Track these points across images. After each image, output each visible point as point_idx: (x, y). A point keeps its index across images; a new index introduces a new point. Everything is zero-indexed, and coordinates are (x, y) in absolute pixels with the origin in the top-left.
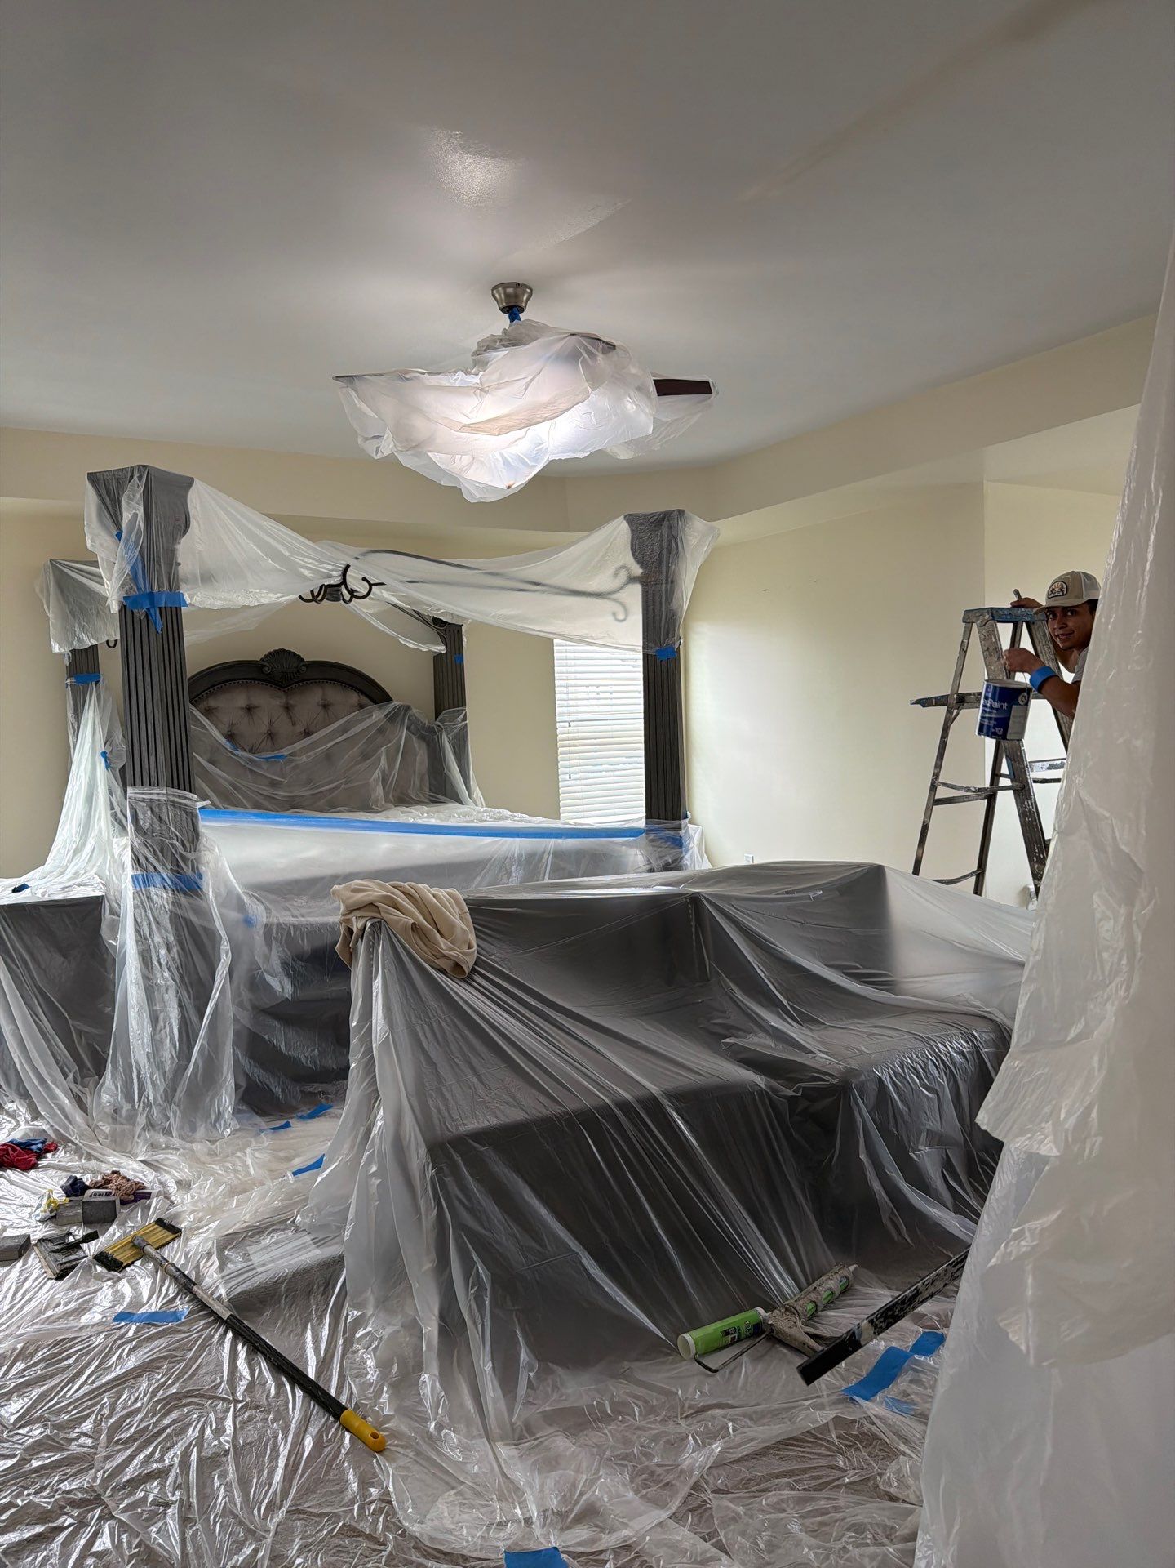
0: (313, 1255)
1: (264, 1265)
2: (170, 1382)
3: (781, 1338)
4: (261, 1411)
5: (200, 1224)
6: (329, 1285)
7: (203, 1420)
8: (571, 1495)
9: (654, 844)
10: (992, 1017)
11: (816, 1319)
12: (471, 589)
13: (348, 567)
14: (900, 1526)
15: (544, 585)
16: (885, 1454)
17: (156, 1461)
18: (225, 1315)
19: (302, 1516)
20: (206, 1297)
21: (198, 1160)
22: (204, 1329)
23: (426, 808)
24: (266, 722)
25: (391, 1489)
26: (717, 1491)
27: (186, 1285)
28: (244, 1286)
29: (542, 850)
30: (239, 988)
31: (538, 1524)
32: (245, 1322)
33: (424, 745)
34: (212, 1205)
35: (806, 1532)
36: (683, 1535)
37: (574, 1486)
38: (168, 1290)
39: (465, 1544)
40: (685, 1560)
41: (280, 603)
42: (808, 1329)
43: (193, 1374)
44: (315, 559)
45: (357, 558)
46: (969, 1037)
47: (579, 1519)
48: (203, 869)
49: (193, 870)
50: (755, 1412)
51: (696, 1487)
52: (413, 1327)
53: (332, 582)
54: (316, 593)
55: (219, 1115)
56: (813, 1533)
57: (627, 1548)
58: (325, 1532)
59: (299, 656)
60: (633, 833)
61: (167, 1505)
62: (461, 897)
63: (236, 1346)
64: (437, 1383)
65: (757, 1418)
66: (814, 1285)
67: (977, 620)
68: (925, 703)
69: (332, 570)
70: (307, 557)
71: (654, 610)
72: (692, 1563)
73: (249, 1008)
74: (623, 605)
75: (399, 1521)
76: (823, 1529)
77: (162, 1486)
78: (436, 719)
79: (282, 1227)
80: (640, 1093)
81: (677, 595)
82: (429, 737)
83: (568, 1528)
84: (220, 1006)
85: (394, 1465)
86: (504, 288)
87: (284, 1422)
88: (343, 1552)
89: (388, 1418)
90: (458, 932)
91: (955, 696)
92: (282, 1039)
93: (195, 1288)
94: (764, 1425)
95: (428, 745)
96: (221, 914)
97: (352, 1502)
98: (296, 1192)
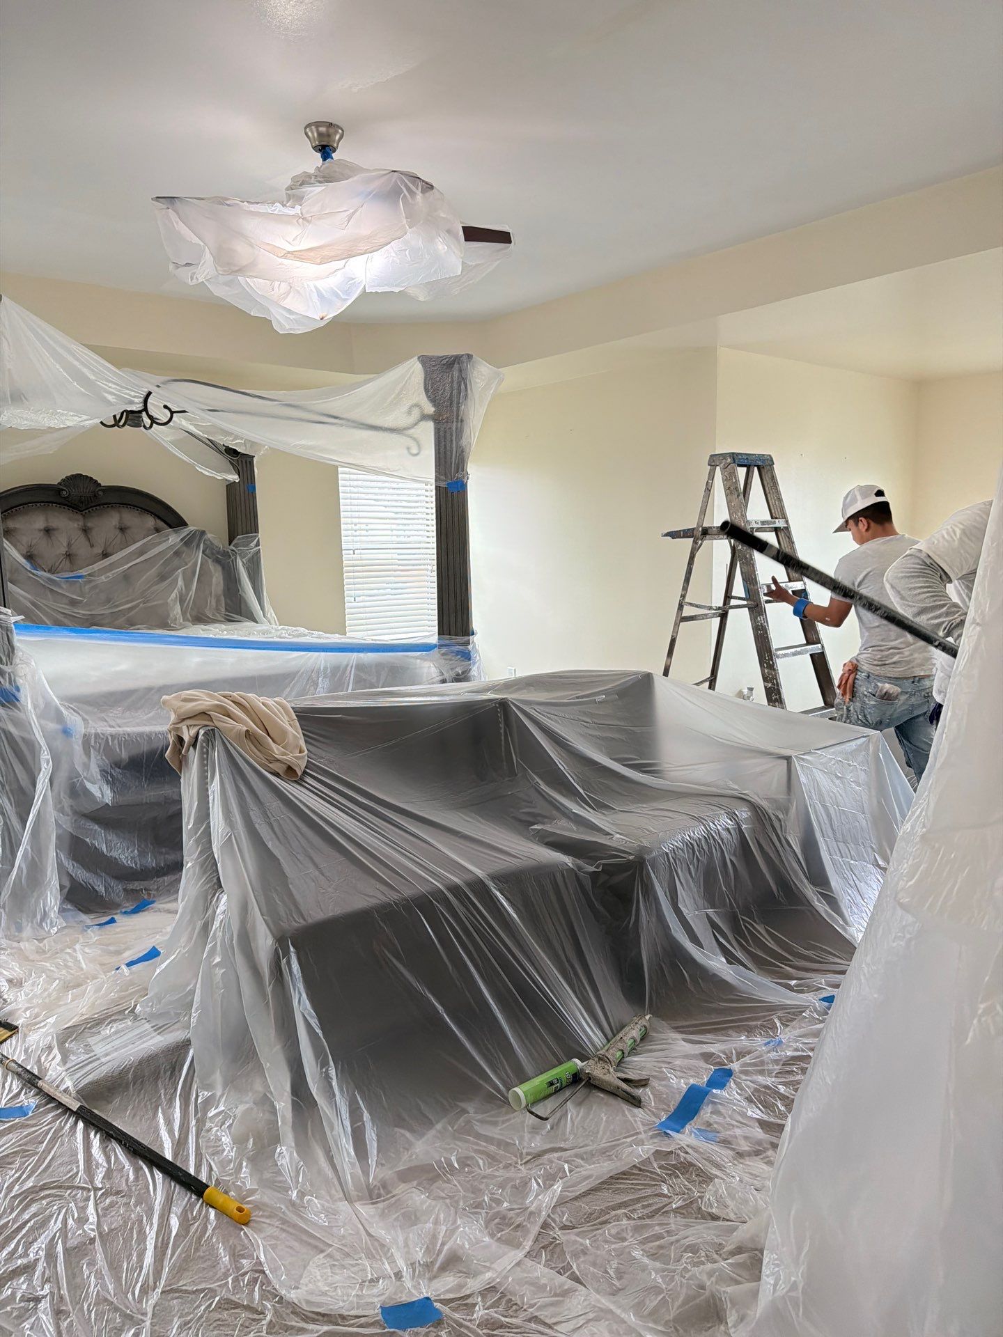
0: (154, 1042)
1: (107, 1055)
2: (24, 1176)
3: (597, 1083)
4: (122, 1197)
5: (37, 1020)
6: (175, 1069)
7: (64, 1211)
8: (434, 1245)
9: (445, 657)
10: (749, 799)
11: (623, 1065)
12: (271, 420)
13: (149, 394)
14: (726, 1241)
15: (341, 419)
16: (701, 1179)
17: (20, 1257)
18: (75, 1106)
19: (177, 1295)
20: (52, 1090)
21: (27, 959)
22: (53, 1121)
23: (223, 626)
24: (65, 544)
25: (263, 1259)
26: (564, 1227)
27: (31, 1080)
28: (90, 1076)
29: (345, 663)
30: (60, 796)
31: (408, 1277)
32: (96, 1112)
33: (219, 568)
34: (47, 1001)
35: (648, 1256)
36: (540, 1271)
37: (434, 1237)
38: (11, 1086)
39: (341, 1304)
40: (545, 1295)
41: (83, 426)
42: (619, 1074)
43: (48, 1166)
44: (118, 385)
45: (158, 386)
46: (732, 816)
47: (444, 1268)
48: (20, 682)
49: (10, 683)
50: (586, 1153)
51: (545, 1226)
52: (266, 1102)
53: (134, 408)
54: (118, 418)
55: (45, 915)
56: (653, 1256)
57: (492, 1289)
58: (203, 1308)
59: (96, 481)
60: (427, 648)
61: (37, 1300)
62: (289, 706)
63: (88, 1135)
64: (295, 1154)
65: (588, 1157)
66: (621, 1035)
67: (720, 464)
68: (674, 535)
69: (134, 397)
70: (112, 382)
71: (445, 445)
72: (552, 1297)
73: (70, 813)
74: (415, 440)
75: (275, 1289)
76: (661, 1252)
77: (30, 1280)
78: (230, 544)
79: (120, 1017)
80: (468, 877)
81: (466, 431)
82: (224, 561)
83: (435, 1277)
84: (42, 812)
85: (262, 1236)
86: (317, 127)
87: (147, 1204)
88: (223, 1325)
89: (252, 1192)
90: (291, 737)
91: (700, 529)
92: (103, 841)
93: (40, 1083)
94: (594, 1163)
95: (223, 568)
96: (40, 726)
97: (226, 1276)
98: (131, 983)
